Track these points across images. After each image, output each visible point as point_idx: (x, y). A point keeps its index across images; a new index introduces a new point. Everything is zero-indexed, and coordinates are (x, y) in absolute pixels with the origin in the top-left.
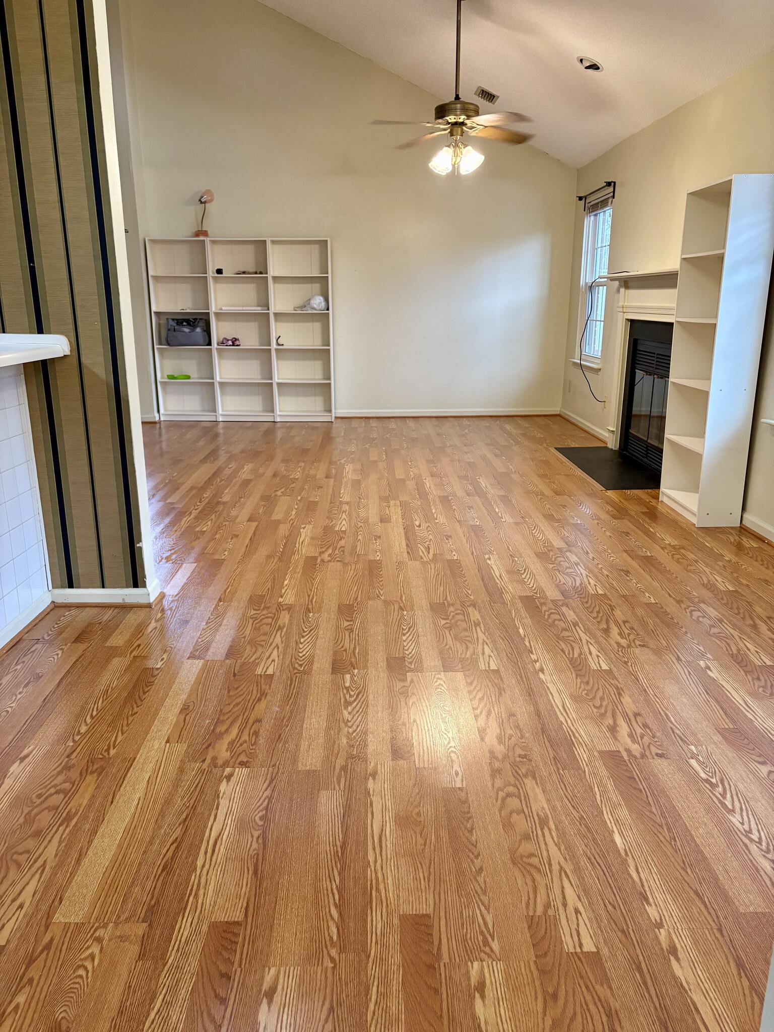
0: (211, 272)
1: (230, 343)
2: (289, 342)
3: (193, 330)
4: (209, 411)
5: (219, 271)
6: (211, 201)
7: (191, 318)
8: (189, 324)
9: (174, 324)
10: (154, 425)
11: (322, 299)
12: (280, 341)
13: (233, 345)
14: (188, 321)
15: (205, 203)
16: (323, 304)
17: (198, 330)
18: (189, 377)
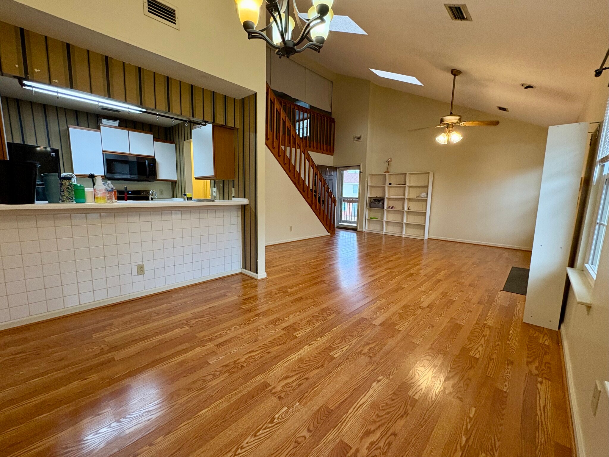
0: (387, 184)
1: (391, 208)
2: (412, 209)
3: (379, 203)
4: (381, 230)
5: (390, 184)
6: (391, 161)
7: (379, 199)
8: (378, 201)
9: (374, 201)
10: (362, 233)
11: (425, 194)
12: (410, 209)
13: (392, 209)
14: (378, 200)
15: (388, 162)
16: (425, 196)
17: (381, 203)
18: (377, 219)
